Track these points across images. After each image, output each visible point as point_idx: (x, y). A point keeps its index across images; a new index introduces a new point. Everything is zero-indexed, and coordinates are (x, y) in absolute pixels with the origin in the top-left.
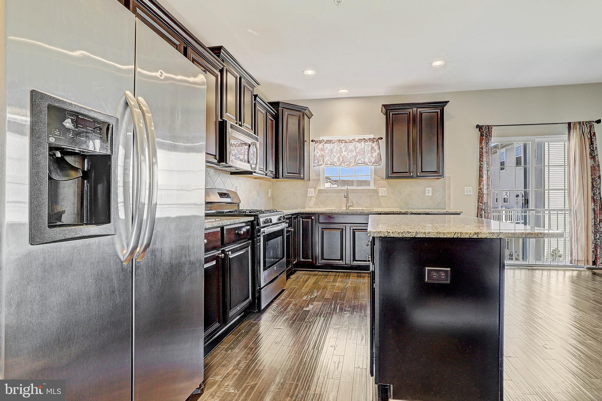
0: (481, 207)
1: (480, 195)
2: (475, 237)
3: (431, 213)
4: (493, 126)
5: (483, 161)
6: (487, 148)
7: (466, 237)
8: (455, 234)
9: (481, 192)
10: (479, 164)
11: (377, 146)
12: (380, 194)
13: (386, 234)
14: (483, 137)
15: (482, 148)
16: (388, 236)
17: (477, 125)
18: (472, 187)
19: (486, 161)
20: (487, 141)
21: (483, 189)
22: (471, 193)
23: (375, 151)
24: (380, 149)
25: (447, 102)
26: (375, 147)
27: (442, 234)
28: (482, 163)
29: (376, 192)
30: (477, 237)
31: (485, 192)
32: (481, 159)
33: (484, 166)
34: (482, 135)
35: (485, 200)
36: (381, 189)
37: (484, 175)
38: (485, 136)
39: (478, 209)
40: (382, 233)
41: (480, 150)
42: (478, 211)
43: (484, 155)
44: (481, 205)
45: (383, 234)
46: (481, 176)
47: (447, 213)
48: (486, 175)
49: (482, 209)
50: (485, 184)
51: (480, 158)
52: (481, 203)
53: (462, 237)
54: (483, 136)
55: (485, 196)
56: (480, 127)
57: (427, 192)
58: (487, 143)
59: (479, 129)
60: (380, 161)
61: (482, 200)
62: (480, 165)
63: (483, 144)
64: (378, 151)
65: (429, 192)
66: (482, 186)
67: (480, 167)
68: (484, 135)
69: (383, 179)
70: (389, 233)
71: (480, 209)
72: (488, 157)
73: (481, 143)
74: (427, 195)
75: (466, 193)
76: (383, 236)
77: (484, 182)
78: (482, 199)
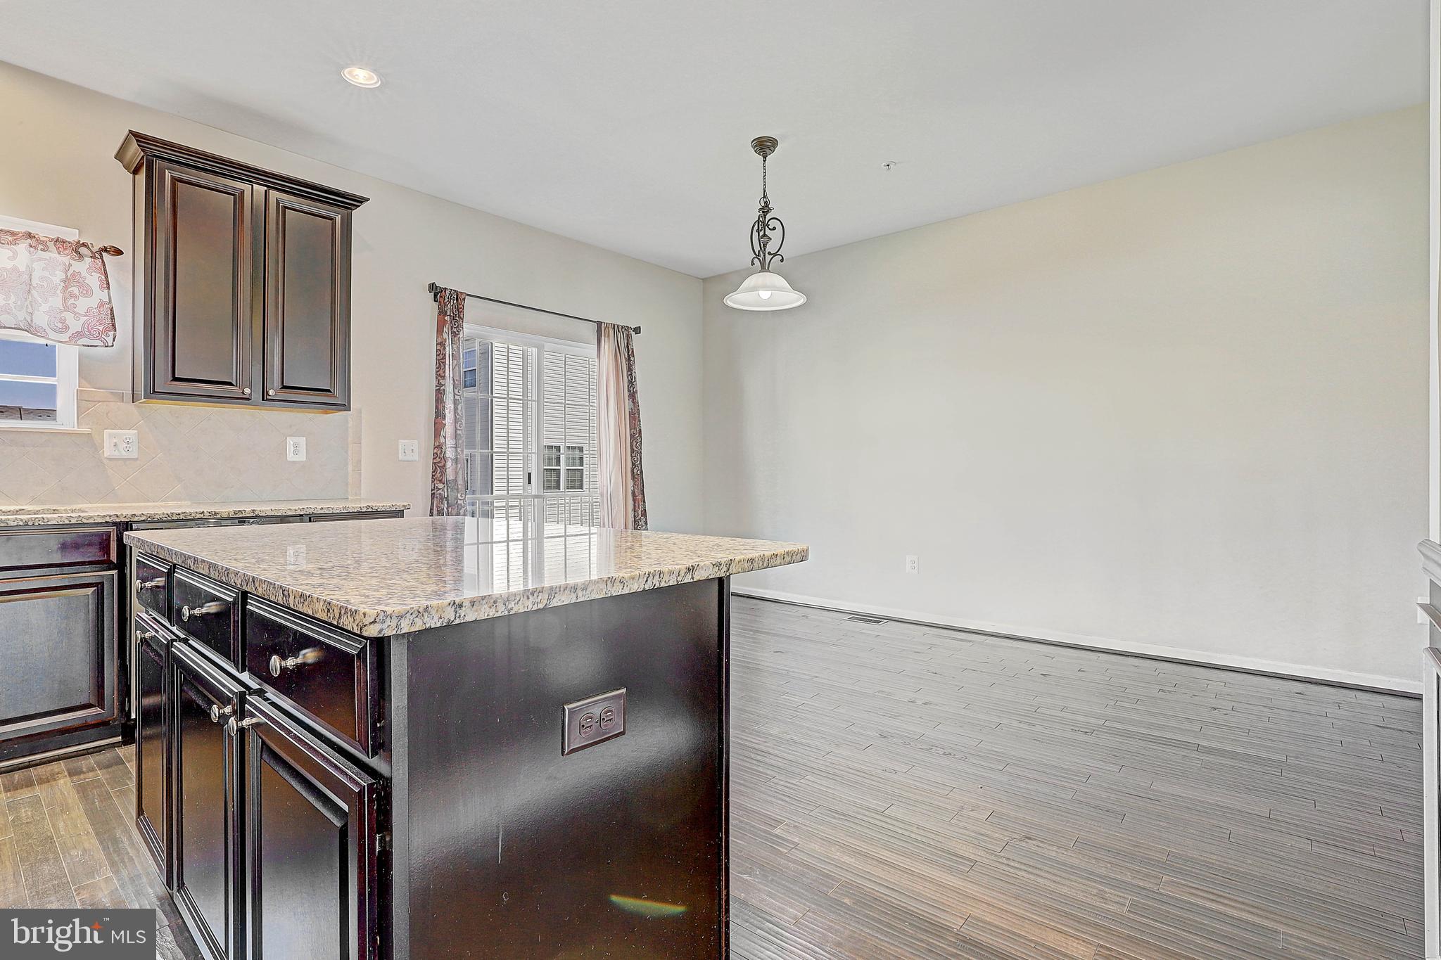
0: (440, 491)
1: (439, 462)
2: (688, 579)
3: (322, 512)
4: (468, 295)
5: (444, 377)
6: (454, 346)
7: (671, 583)
8: (647, 581)
9: (441, 453)
10: (434, 382)
11: (96, 275)
12: (108, 451)
13: (449, 615)
14: (446, 318)
15: (441, 344)
16: (457, 622)
17: (433, 284)
18: (416, 442)
19: (451, 379)
20: (455, 330)
21: (444, 448)
22: (416, 457)
23: (88, 292)
24: (108, 288)
25: (360, 201)
26: (88, 276)
27: (619, 584)
28: (442, 382)
29: (90, 443)
30: (692, 580)
31: (450, 453)
32: (441, 372)
33: (447, 389)
34: (442, 312)
35: (450, 475)
36: (110, 435)
37: (447, 411)
38: (450, 315)
39: (432, 498)
40: (433, 612)
41: (439, 348)
42: (432, 504)
43: (447, 362)
44: (441, 486)
45: (436, 618)
46: (439, 414)
47: (370, 510)
48: (452, 413)
49: (442, 499)
50: (448, 435)
51: (438, 368)
52: (440, 481)
53: (663, 585)
54: (446, 315)
55: (449, 464)
56: (437, 291)
57: (290, 449)
58: (455, 334)
59: (435, 296)
60: (111, 333)
61: (443, 473)
62: (436, 386)
63: (445, 335)
64: (100, 295)
65: (296, 450)
66: (442, 440)
67: (438, 391)
68: (446, 312)
69: (121, 398)
70: (461, 606)
71: (437, 498)
72: (457, 368)
73: (440, 331)
74: (291, 457)
75: (401, 457)
76: (438, 625)
77: (447, 430)
78: (441, 472)
